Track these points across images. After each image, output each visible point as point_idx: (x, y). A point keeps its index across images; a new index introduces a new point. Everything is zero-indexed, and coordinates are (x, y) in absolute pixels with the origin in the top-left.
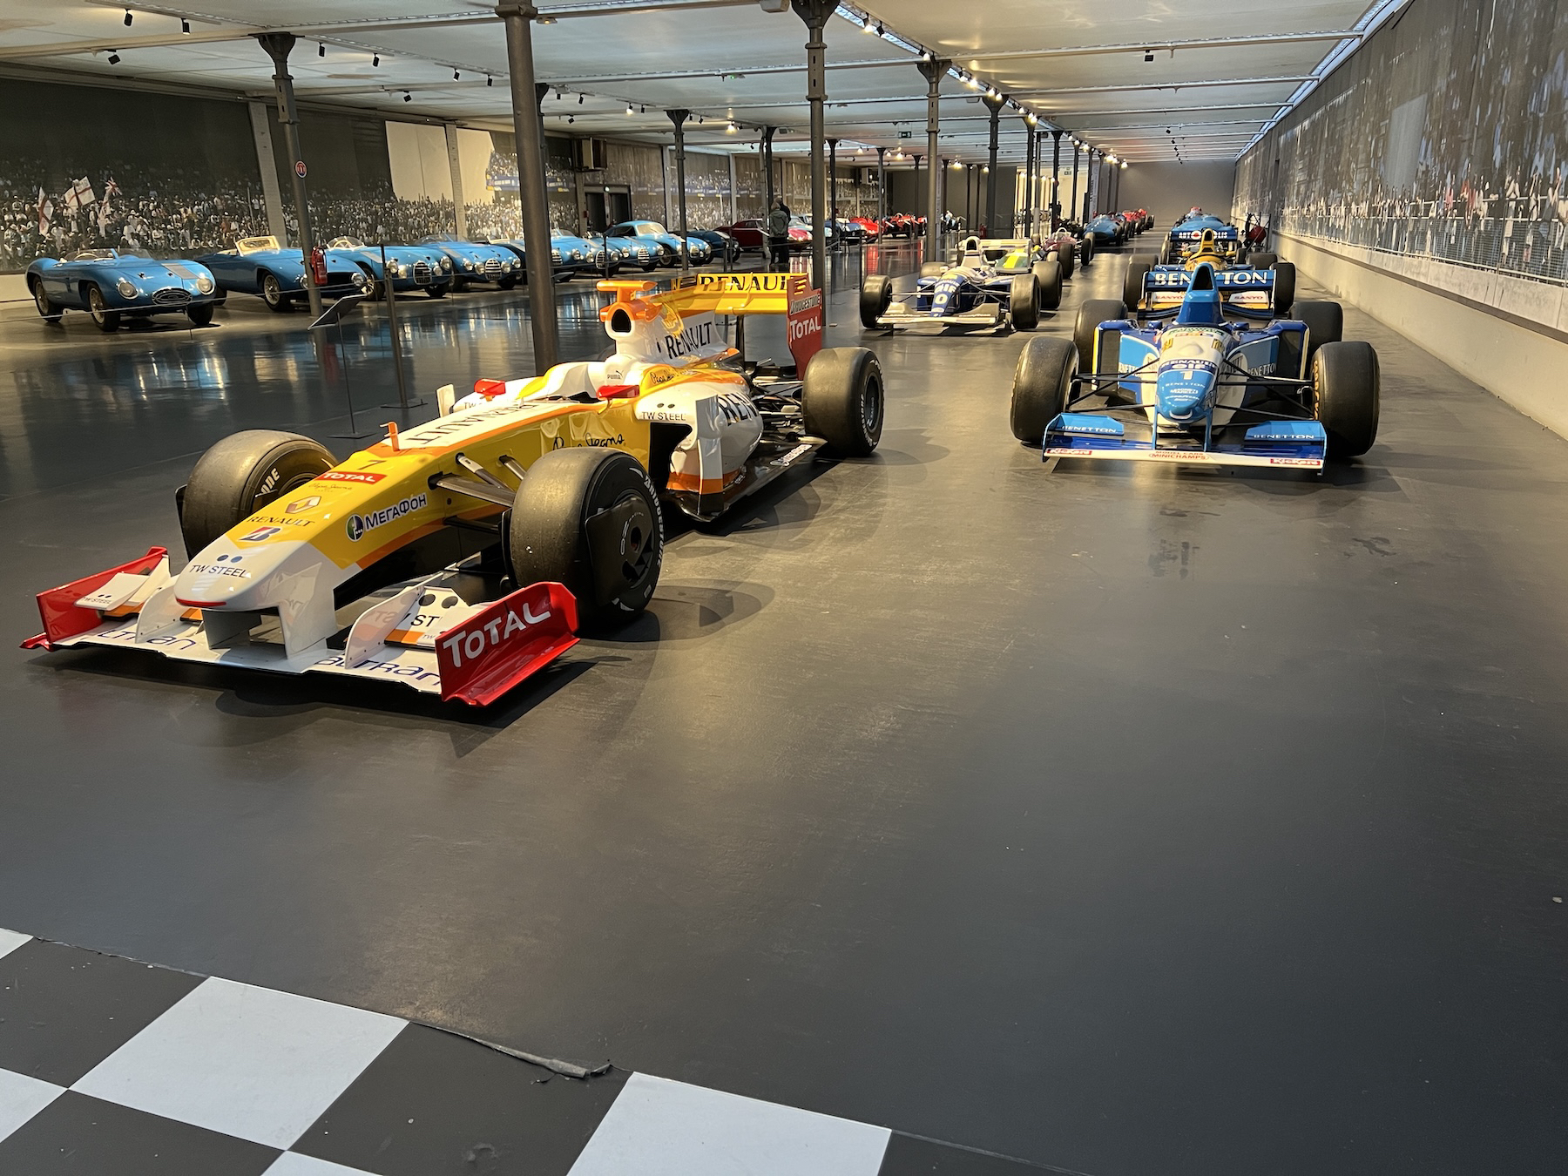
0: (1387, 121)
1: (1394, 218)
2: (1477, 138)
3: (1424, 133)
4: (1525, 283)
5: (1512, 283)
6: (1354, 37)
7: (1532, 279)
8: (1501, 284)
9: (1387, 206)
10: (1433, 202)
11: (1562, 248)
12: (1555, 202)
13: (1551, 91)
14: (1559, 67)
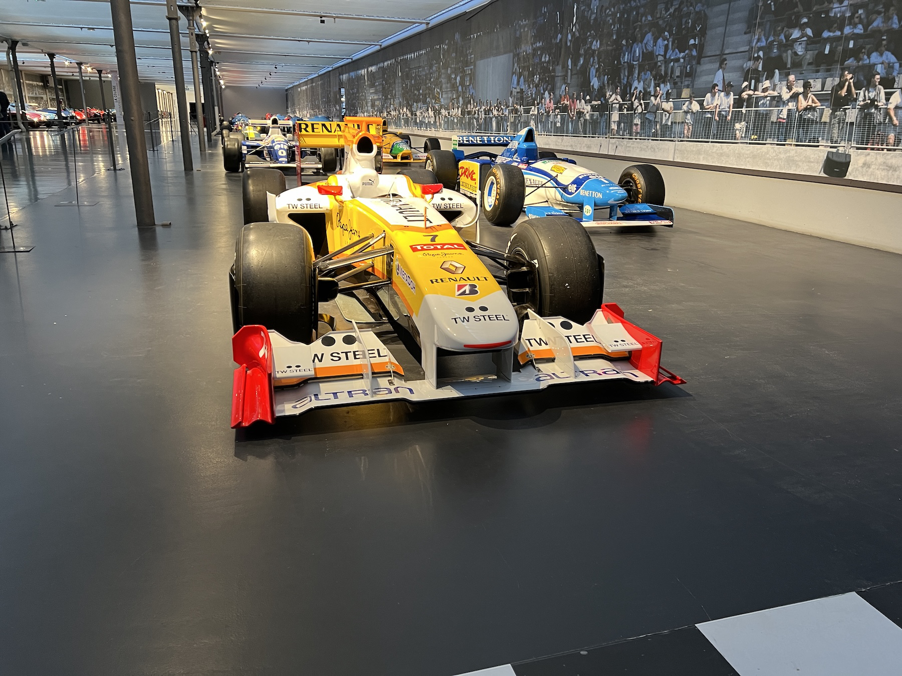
0: (472, 67)
1: (491, 116)
2: (571, 75)
3: (513, 73)
4: (637, 142)
5: (625, 143)
6: (421, 23)
7: (645, 139)
8: (613, 144)
9: (482, 110)
10: (533, 107)
11: (669, 124)
12: (658, 103)
13: (643, 52)
14: (648, 40)
